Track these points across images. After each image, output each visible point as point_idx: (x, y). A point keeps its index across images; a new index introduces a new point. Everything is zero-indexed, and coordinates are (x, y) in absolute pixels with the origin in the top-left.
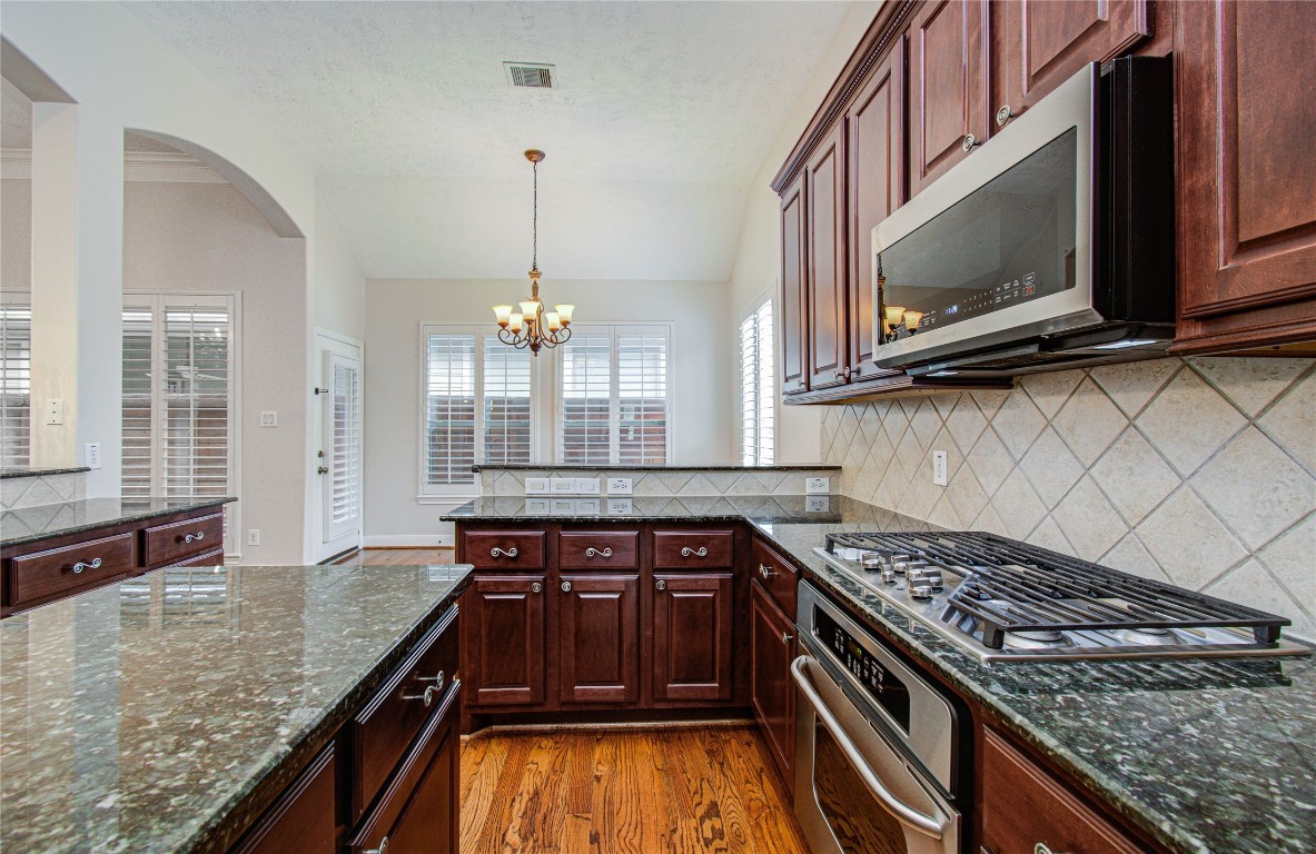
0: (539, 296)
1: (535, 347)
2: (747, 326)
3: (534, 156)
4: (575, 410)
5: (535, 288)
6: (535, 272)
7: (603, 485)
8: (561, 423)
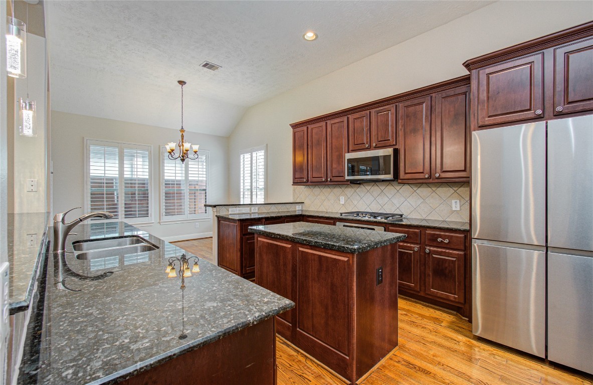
1: (183, 160)
3: (182, 83)
4: (168, 184)
5: (183, 137)
6: (182, 130)
7: (251, 210)
8: (163, 190)
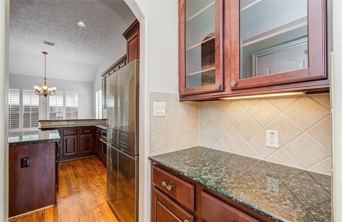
0: (46, 84)
1: (46, 96)
2: (97, 93)
3: (45, 53)
5: (45, 83)
6: (45, 79)
7: (69, 123)
8: (49, 112)
